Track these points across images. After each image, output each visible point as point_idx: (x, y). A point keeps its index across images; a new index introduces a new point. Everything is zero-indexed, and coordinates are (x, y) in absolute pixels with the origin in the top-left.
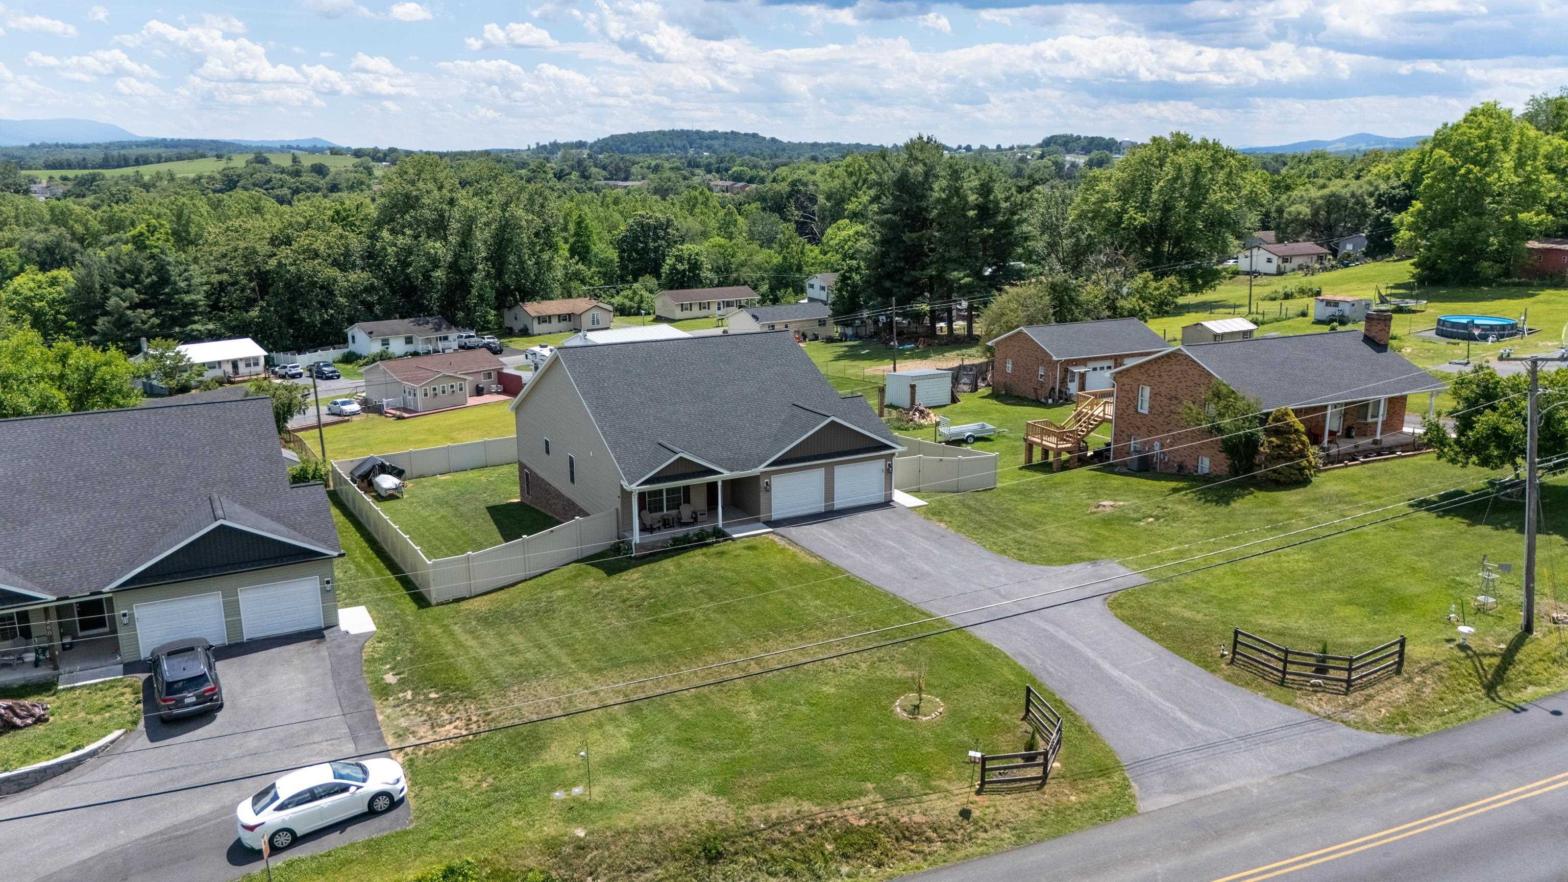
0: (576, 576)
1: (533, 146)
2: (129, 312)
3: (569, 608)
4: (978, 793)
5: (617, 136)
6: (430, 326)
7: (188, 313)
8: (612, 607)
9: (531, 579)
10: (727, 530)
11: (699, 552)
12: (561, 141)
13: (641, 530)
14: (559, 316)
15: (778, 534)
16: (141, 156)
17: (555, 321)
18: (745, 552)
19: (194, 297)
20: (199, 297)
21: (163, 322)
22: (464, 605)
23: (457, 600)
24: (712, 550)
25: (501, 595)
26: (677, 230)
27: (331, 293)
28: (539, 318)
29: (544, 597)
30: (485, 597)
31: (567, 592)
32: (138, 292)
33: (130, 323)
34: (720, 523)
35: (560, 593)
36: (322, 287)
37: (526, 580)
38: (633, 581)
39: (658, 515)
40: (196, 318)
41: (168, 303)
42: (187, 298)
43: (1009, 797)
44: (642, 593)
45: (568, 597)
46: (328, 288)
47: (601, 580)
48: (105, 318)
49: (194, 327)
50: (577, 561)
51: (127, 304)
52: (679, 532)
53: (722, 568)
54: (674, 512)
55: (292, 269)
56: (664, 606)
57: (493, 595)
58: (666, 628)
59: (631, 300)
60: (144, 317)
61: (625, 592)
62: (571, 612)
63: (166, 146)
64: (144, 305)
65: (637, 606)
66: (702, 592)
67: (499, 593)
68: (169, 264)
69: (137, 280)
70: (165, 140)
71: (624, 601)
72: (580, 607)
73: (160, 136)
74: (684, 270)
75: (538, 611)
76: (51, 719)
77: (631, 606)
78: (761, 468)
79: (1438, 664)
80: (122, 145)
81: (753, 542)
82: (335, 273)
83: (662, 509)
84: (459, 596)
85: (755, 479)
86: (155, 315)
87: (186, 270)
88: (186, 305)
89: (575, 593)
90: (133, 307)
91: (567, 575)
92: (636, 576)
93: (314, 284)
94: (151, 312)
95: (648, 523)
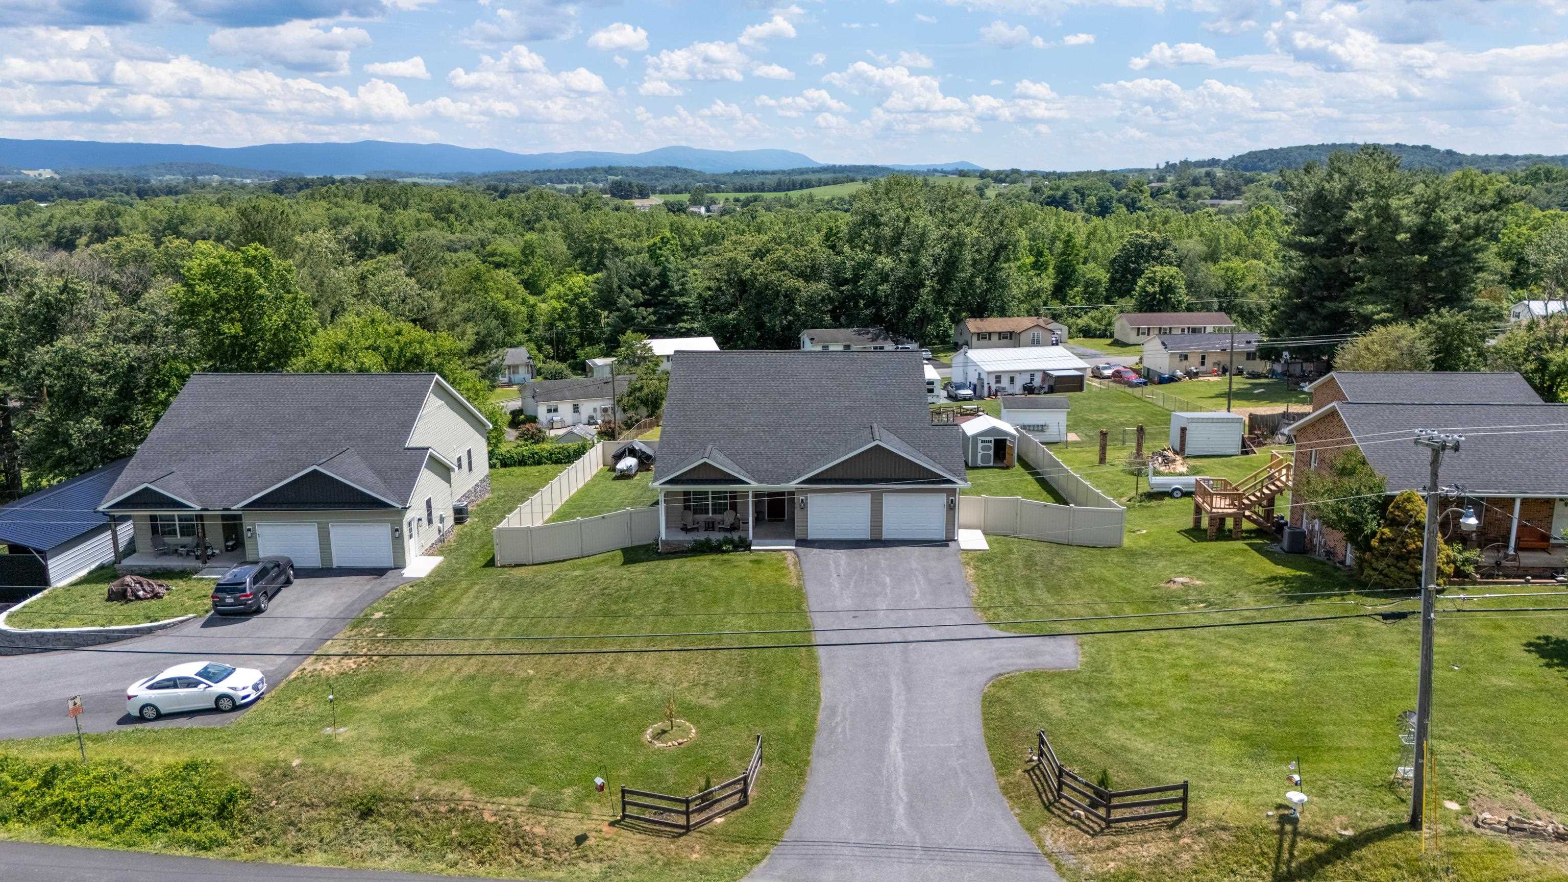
1: (1162, 166)
2: (633, 309)
3: (563, 586)
4: (612, 824)
5: (1255, 153)
6: (870, 336)
7: (680, 312)
9: (581, 558)
10: (755, 542)
11: (709, 557)
12: (1193, 159)
14: (1000, 333)
15: (795, 553)
16: (806, 181)
17: (995, 338)
18: (746, 564)
19: (685, 299)
20: (691, 300)
21: (659, 318)
23: (517, 565)
24: (726, 557)
26: (1175, 250)
27: (792, 301)
28: (979, 334)
32: (644, 293)
33: (634, 318)
34: (748, 534)
36: (786, 296)
37: (576, 558)
39: (704, 516)
40: (685, 317)
41: (664, 303)
42: (680, 300)
43: (638, 836)
44: (625, 584)
46: (790, 296)
48: (617, 313)
49: (681, 324)
50: (621, 549)
51: (632, 303)
54: (717, 517)
55: (762, 278)
56: (626, 599)
59: (1099, 321)
60: (647, 315)
61: (614, 581)
63: (834, 172)
64: (646, 304)
68: (670, 270)
69: (644, 283)
70: (834, 166)
71: (604, 589)
72: (570, 588)
73: (831, 162)
74: (1155, 293)
76: (166, 597)
77: (603, 594)
78: (795, 484)
79: (1224, 829)
80: (801, 172)
81: (765, 556)
82: (800, 283)
84: (519, 562)
85: (790, 495)
86: (654, 313)
87: (684, 276)
88: (679, 306)
90: (636, 306)
93: (777, 294)
94: (651, 310)
95: (688, 523)
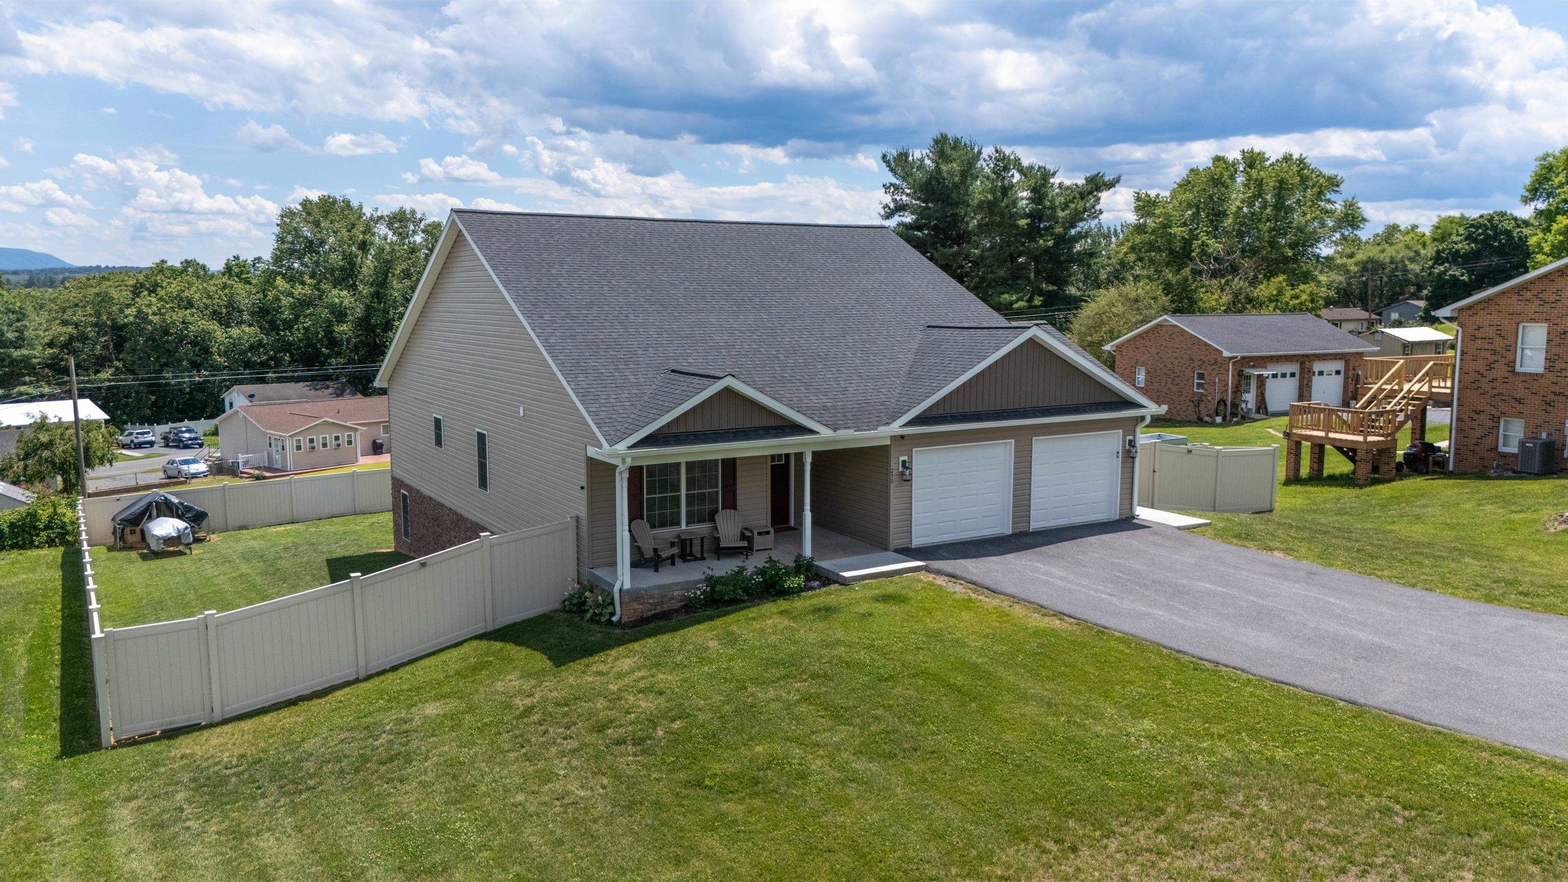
0: (476, 669)
3: (449, 748)
6: (330, 390)
7: (17, 372)
8: (573, 744)
9: (368, 678)
10: (824, 564)
11: (769, 608)
13: (634, 565)
15: (939, 572)
18: (880, 607)
19: (25, 352)
20: (33, 352)
22: (186, 746)
23: (171, 734)
24: (801, 603)
25: (287, 718)
27: (206, 351)
29: (388, 720)
30: (247, 725)
31: (451, 705)
34: (808, 552)
35: (432, 709)
36: (194, 343)
37: (357, 681)
38: (620, 676)
39: (668, 532)
40: (27, 379)
42: (16, 354)
44: (646, 705)
45: (453, 720)
46: (202, 345)
47: (539, 675)
50: (480, 637)
52: (723, 568)
53: (838, 642)
54: (702, 528)
55: (155, 319)
56: (713, 738)
57: (266, 718)
58: (733, 808)
61: (601, 703)
62: (452, 762)
65: (639, 741)
66: (806, 699)
67: (285, 713)
71: (600, 728)
72: (481, 747)
75: (365, 759)
77: (620, 742)
78: (896, 427)
81: (891, 588)
82: (214, 326)
83: (678, 524)
84: (179, 721)
85: (879, 454)
87: (18, 320)
88: (13, 362)
89: (470, 710)
91: (454, 667)
92: (626, 664)
93: (183, 339)
95: (648, 549)
